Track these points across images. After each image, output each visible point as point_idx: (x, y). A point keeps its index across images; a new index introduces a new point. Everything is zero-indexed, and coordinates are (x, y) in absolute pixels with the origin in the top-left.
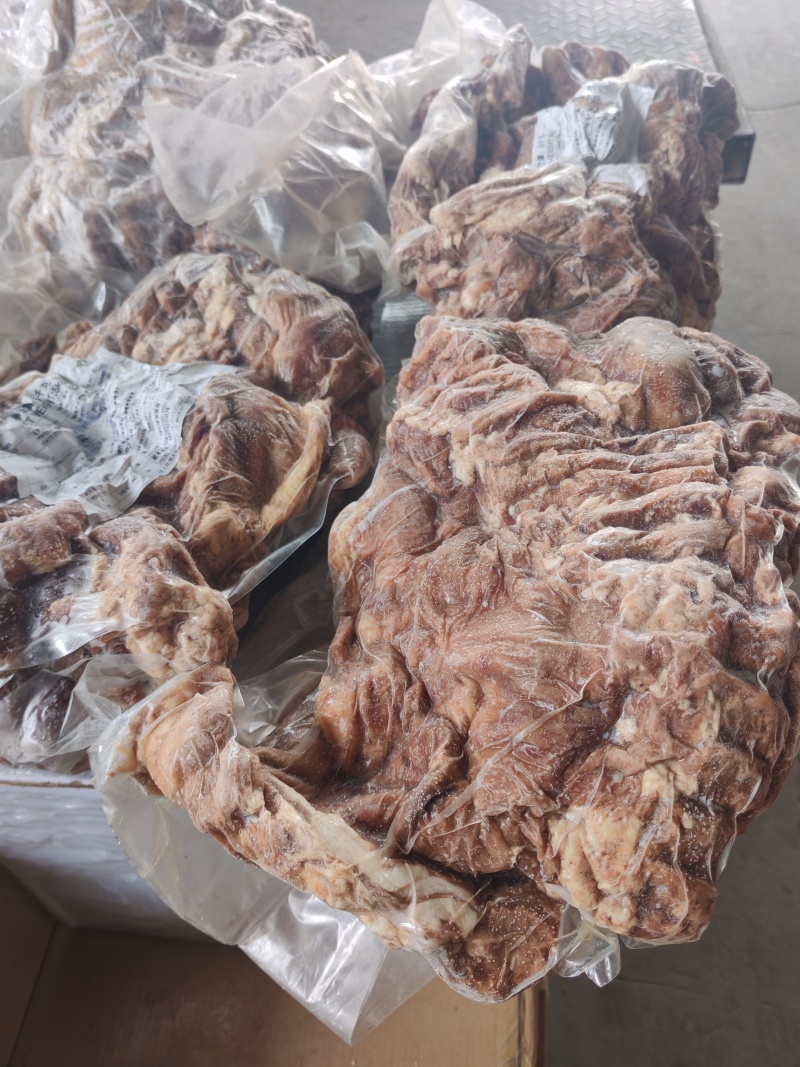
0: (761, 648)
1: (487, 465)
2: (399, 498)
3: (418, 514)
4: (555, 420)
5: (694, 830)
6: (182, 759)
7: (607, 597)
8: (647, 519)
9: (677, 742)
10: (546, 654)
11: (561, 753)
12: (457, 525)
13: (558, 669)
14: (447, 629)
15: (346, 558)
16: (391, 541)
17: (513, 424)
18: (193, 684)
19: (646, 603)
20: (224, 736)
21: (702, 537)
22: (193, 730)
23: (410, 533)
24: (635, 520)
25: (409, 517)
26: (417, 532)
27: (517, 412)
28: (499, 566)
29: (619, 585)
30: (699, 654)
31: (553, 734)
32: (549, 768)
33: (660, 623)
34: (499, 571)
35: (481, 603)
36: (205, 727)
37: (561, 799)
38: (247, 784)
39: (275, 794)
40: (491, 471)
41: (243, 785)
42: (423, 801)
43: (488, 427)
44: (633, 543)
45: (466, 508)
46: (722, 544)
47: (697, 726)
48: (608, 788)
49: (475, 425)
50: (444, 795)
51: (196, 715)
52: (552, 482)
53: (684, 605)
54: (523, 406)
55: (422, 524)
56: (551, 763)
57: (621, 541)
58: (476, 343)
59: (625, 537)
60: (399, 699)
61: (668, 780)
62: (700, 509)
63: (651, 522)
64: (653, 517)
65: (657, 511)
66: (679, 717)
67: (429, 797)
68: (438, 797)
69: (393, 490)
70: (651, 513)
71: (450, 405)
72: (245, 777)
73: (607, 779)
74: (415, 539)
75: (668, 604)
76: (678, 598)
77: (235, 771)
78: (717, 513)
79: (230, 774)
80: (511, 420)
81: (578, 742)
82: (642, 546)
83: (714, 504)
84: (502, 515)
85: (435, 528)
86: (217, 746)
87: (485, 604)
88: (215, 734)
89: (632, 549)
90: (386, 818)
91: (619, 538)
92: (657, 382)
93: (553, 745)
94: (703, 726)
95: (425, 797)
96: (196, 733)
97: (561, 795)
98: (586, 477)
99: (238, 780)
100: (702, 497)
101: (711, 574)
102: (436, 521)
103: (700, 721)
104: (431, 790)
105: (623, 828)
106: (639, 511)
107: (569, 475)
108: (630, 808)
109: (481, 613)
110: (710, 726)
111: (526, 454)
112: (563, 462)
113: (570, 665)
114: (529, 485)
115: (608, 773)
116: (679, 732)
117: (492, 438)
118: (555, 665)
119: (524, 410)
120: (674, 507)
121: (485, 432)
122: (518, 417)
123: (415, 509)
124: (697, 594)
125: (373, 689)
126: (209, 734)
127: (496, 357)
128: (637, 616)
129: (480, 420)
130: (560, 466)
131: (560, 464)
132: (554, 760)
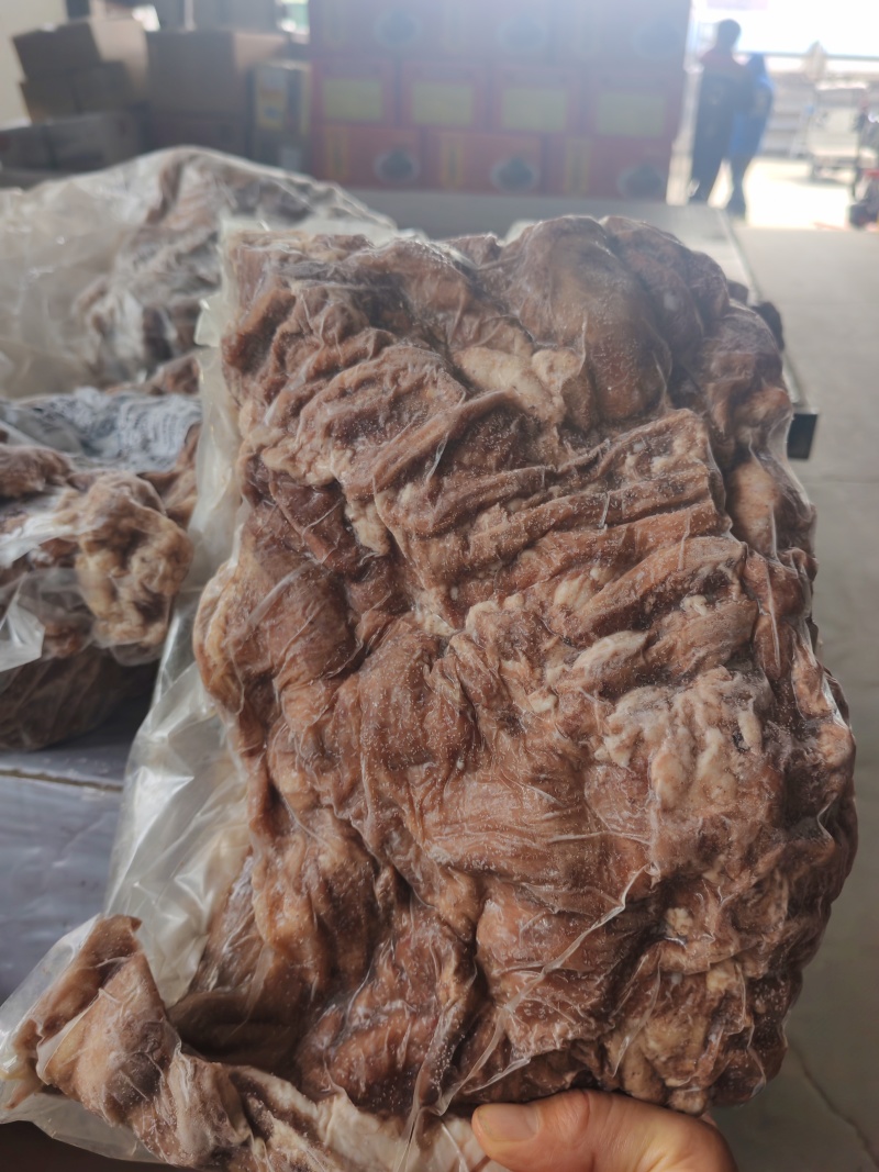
0: (819, 788)
1: (407, 536)
2: (287, 589)
3: (323, 615)
4: (488, 450)
5: (768, 1013)
6: (115, 1095)
7: (631, 760)
8: (648, 609)
9: (744, 935)
10: (569, 856)
11: (609, 972)
12: (383, 617)
13: (587, 871)
14: (417, 809)
15: (229, 680)
16: (293, 659)
17: (433, 469)
18: (89, 971)
19: (684, 768)
20: (164, 1051)
21: (727, 636)
22: (118, 1057)
23: (320, 647)
24: (635, 617)
25: (311, 623)
26: (327, 644)
27: (434, 447)
28: (467, 708)
29: (643, 741)
30: (761, 829)
31: (597, 952)
32: (598, 993)
33: (705, 792)
34: (469, 714)
35: (454, 764)
36: (134, 1048)
37: (615, 1018)
38: (221, 1117)
39: (260, 1111)
40: (415, 543)
41: (215, 1121)
42: (447, 1056)
43: (398, 478)
44: (641, 661)
45: (387, 589)
46: (749, 636)
47: (765, 913)
48: (668, 994)
49: (378, 477)
50: (470, 1035)
51: (114, 1034)
52: (508, 558)
53: (728, 757)
54: (440, 437)
55: (333, 629)
56: (598, 987)
57: (626, 661)
58: (338, 314)
59: (630, 654)
60: (368, 894)
61: (737, 973)
62: (713, 588)
63: (652, 612)
64: (655, 605)
65: (659, 595)
66: (745, 908)
67: (453, 1048)
68: (464, 1041)
69: (276, 580)
70: (652, 600)
71: (328, 430)
72: (216, 1108)
73: (666, 982)
74: (329, 655)
75: (711, 762)
76: (720, 750)
77: (199, 1107)
78: (735, 589)
79: (194, 1112)
80: (428, 464)
81: (626, 952)
82: (653, 661)
83: (729, 574)
84: (443, 602)
85: (352, 628)
86: (158, 1067)
87: (460, 764)
88: (151, 1052)
89: (641, 670)
90: (400, 1066)
91: (623, 657)
92: (607, 350)
93: (597, 966)
94: (772, 910)
95: (449, 1050)
96: (123, 1059)
97: (614, 1013)
98: (555, 550)
99: (208, 1117)
100: (715, 570)
101: (750, 697)
102: (351, 617)
103: (768, 905)
104: (453, 1038)
105: (690, 1029)
106: (636, 602)
107: (530, 545)
108: (696, 1010)
109: (458, 778)
110: (779, 906)
111: (462, 518)
112: (518, 528)
113: (600, 863)
114: (476, 565)
115: (666, 975)
116: (745, 924)
117: (408, 494)
118: (582, 868)
119: (444, 442)
120: (679, 587)
121: (396, 483)
122: (438, 457)
123: (318, 609)
124: (741, 738)
125: (331, 890)
126: (142, 1054)
127: (372, 332)
128: (675, 788)
129: (384, 468)
130: (516, 536)
131: (514, 532)
132: (601, 983)
